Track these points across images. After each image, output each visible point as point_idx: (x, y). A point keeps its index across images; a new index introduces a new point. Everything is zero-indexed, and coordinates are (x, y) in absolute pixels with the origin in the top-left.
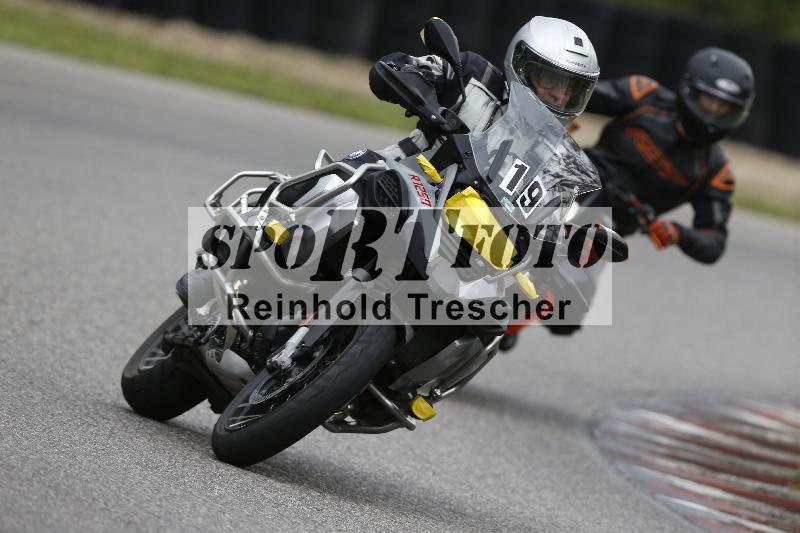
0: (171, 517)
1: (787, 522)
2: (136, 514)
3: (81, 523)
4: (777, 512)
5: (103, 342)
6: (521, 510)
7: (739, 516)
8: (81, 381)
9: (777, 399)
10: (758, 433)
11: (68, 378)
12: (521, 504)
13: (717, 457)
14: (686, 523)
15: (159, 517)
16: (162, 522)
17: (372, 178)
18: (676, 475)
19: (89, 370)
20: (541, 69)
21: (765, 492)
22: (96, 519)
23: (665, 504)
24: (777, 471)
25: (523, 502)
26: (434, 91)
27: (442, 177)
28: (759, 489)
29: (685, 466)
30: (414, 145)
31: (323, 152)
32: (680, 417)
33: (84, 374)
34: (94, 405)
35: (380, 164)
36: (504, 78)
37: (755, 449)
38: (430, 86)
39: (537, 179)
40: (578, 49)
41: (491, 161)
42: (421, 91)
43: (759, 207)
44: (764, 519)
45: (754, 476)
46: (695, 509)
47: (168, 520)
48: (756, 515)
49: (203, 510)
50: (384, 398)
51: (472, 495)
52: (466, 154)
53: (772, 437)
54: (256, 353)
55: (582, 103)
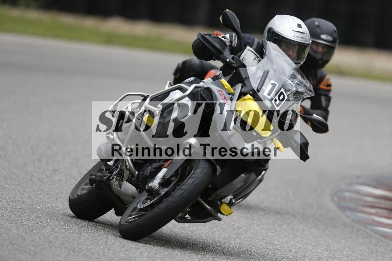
17: (197, 91)
20: (282, 41)
27: (234, 90)
31: (169, 82)
35: (202, 84)
39: (282, 90)
40: (299, 30)
41: (258, 82)
50: (206, 205)
54: (139, 183)
55: (304, 58)
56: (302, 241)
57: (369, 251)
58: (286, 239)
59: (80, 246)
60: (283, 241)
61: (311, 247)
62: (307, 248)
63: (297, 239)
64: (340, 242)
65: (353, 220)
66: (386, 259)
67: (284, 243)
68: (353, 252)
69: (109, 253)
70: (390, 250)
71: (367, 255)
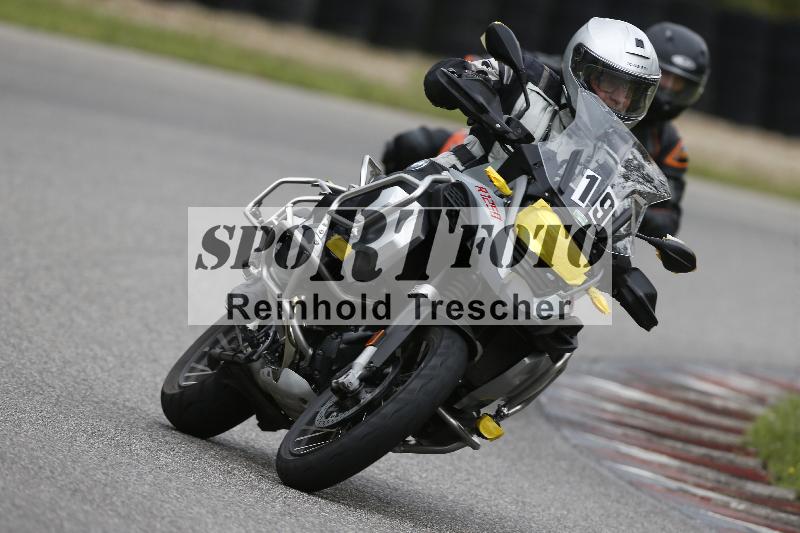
0: (117, 485)
1: (733, 488)
2: (83, 482)
3: (27, 492)
4: (723, 478)
5: (49, 310)
6: (466, 477)
7: (685, 482)
8: (27, 349)
9: (722, 366)
10: (704, 399)
11: (14, 346)
12: (467, 470)
13: (663, 424)
14: (632, 490)
15: (106, 485)
16: (108, 490)
17: (438, 191)
18: (622, 441)
19: (35, 338)
20: (602, 73)
21: (712, 458)
22: (42, 487)
23: (610, 469)
24: (723, 438)
25: (470, 469)
26: (498, 98)
27: (511, 189)
28: (705, 455)
29: (630, 432)
30: (469, 152)
31: (367, 158)
32: (626, 383)
33: (30, 342)
34: (40, 373)
35: (445, 175)
36: (562, 82)
37: (701, 415)
38: (494, 94)
39: (609, 190)
40: (639, 51)
41: (561, 172)
42: (484, 99)
43: (707, 174)
44: (709, 485)
45: (700, 443)
46: (641, 476)
47: (114, 488)
48: (702, 482)
49: (150, 478)
50: (448, 417)
51: (418, 463)
52: (535, 164)
53: (718, 403)
54: (316, 372)
55: (644, 107)
56: (468, 480)
57: (602, 512)
58: (434, 474)
59: (16, 452)
60: (430, 478)
61: (485, 495)
62: (476, 495)
63: (459, 475)
64: (545, 490)
65: (575, 446)
66: (635, 530)
67: (431, 481)
68: (568, 511)
69: (74, 468)
70: (643, 514)
71: (598, 519)
